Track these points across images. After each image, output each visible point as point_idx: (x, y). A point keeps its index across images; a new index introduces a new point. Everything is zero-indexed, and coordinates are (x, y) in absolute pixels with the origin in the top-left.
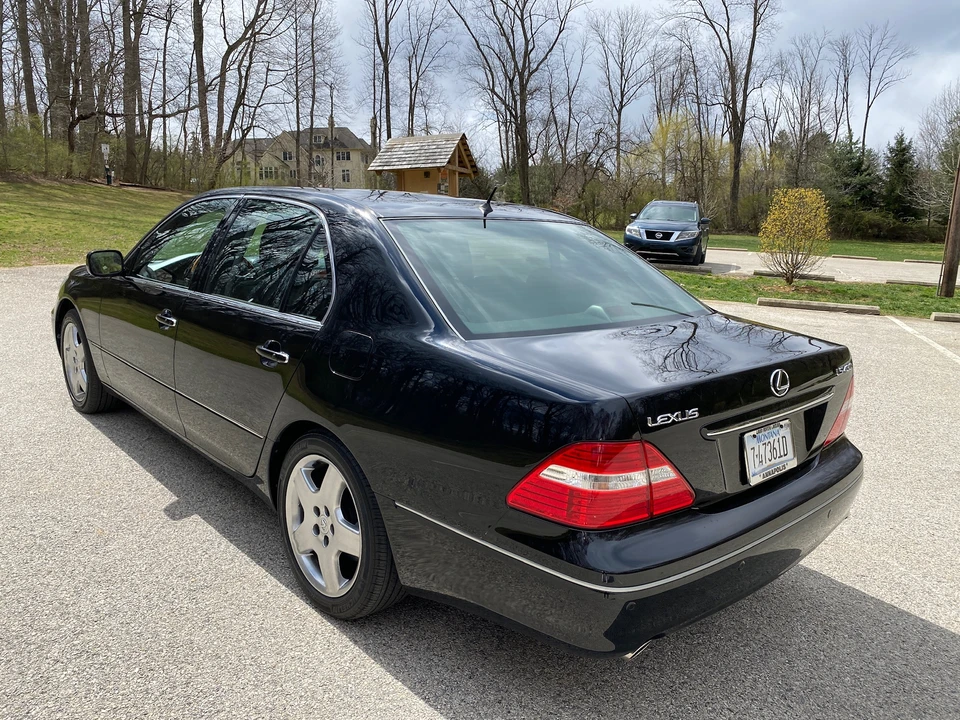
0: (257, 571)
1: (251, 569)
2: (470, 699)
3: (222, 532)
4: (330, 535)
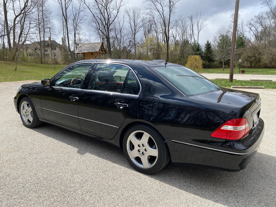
2: (194, 189)
3: (98, 156)
4: (145, 152)
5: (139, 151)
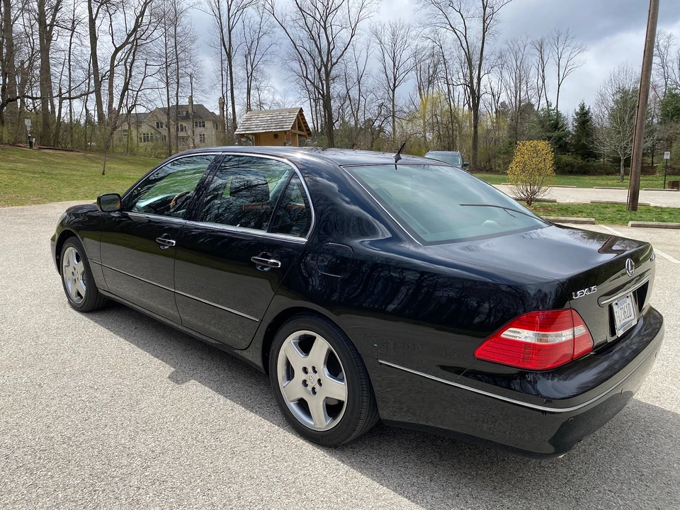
0: (253, 417)
2: (436, 495)
3: (217, 390)
4: (317, 387)
5: (305, 383)
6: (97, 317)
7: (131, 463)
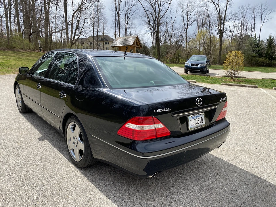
0: (60, 155)
1: (58, 154)
2: (111, 189)
3: (53, 144)
4: (77, 144)
5: (74, 143)
6: (26, 115)
7: (4, 168)
